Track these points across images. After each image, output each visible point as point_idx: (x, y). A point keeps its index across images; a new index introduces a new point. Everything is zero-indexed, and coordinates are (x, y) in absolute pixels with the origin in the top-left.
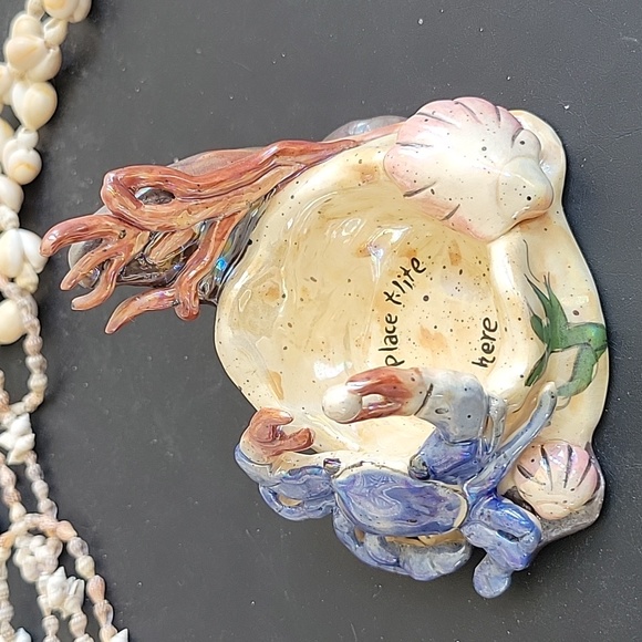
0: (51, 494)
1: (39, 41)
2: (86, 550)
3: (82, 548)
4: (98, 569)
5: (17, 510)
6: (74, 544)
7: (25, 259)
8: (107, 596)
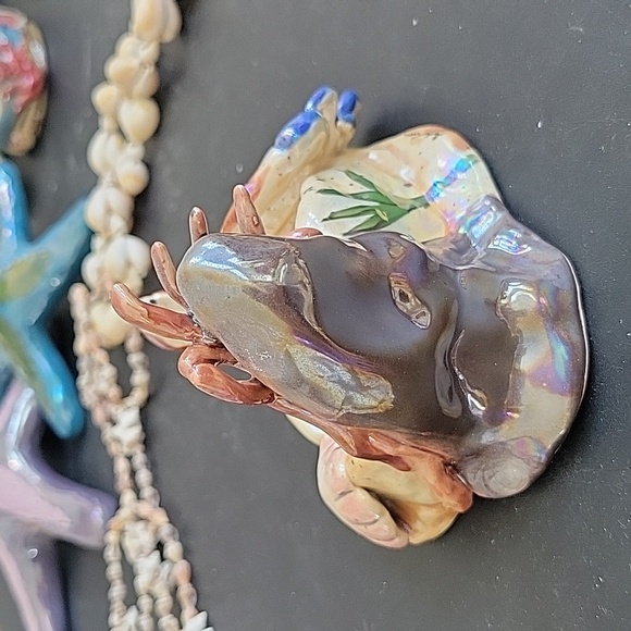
0: (155, 483)
1: (135, 63)
2: (177, 536)
3: (173, 534)
4: (186, 555)
5: (128, 497)
6: (166, 529)
7: (129, 264)
8: (192, 580)
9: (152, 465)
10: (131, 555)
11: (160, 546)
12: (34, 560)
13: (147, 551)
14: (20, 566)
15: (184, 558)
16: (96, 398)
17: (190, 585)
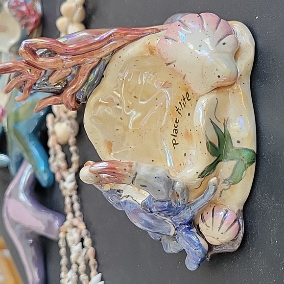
9: (80, 201)
10: (70, 244)
11: (82, 240)
12: (31, 245)
13: (76, 242)
14: (24, 247)
15: (92, 247)
16: (56, 168)
17: (94, 260)
